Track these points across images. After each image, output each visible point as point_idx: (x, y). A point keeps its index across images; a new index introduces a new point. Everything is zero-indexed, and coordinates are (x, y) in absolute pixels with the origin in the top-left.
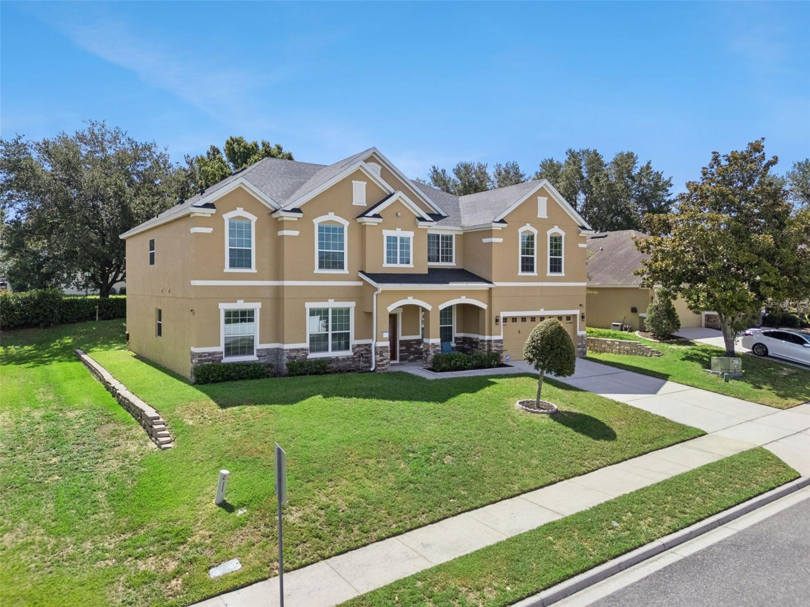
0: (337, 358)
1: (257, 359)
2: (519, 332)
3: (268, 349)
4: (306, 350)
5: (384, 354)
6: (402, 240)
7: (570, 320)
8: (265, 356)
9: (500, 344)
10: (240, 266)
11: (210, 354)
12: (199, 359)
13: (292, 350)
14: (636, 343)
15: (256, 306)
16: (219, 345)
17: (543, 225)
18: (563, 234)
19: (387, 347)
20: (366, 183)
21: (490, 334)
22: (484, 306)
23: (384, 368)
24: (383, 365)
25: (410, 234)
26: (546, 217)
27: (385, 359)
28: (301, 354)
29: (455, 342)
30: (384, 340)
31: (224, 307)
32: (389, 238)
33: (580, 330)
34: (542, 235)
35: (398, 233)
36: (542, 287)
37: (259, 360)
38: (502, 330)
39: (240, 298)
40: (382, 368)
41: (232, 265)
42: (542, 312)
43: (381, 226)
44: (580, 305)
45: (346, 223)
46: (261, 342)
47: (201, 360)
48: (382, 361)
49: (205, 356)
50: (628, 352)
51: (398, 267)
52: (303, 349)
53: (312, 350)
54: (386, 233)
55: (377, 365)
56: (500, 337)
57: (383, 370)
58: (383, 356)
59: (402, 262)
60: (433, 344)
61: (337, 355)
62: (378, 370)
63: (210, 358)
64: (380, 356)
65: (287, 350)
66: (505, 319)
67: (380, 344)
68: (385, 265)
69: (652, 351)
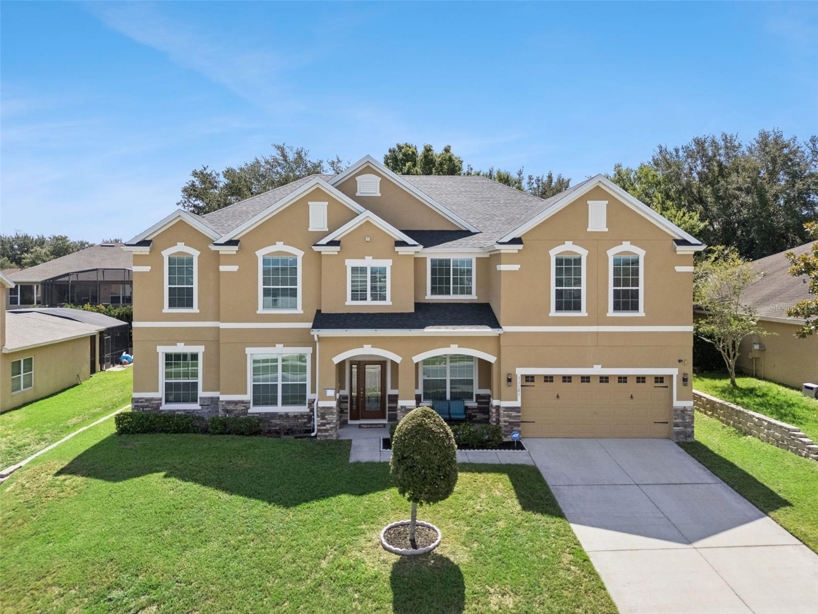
0: (287, 414)
1: (200, 408)
2: (558, 397)
3: (212, 398)
4: (246, 403)
5: (326, 417)
6: (374, 271)
7: (662, 382)
8: (208, 405)
9: (514, 414)
10: (181, 305)
11: (148, 400)
12: (136, 404)
13: (229, 402)
14: (789, 430)
15: (199, 350)
16: (157, 391)
17: (597, 243)
18: (641, 253)
19: (331, 408)
20: (327, 203)
21: (500, 398)
22: (492, 359)
23: (327, 434)
24: (326, 430)
25: (386, 263)
26: (607, 230)
27: (329, 424)
28: (240, 408)
29: (477, 402)
30: (329, 399)
31: (162, 350)
32: (354, 270)
33: (678, 400)
34: (598, 257)
35: (369, 262)
36: (597, 333)
37: (202, 410)
38: (519, 393)
39: (181, 341)
40: (323, 434)
41: (171, 305)
42: (597, 370)
43: (342, 256)
44: (680, 361)
45: (299, 254)
46: (204, 390)
47: (138, 406)
48: (324, 425)
49: (142, 402)
50: (778, 441)
51: (369, 304)
52: (242, 402)
53: (256, 402)
54: (350, 263)
55: (319, 430)
56: (517, 403)
57: (326, 436)
58: (326, 419)
59: (374, 298)
60: (402, 407)
61: (287, 411)
62: (319, 436)
63: (146, 404)
64: (321, 419)
65: (222, 401)
66: (529, 379)
67: (322, 404)
68: (349, 302)
69: (809, 449)
